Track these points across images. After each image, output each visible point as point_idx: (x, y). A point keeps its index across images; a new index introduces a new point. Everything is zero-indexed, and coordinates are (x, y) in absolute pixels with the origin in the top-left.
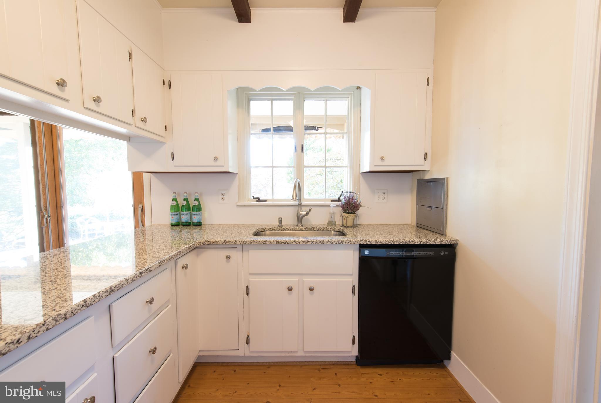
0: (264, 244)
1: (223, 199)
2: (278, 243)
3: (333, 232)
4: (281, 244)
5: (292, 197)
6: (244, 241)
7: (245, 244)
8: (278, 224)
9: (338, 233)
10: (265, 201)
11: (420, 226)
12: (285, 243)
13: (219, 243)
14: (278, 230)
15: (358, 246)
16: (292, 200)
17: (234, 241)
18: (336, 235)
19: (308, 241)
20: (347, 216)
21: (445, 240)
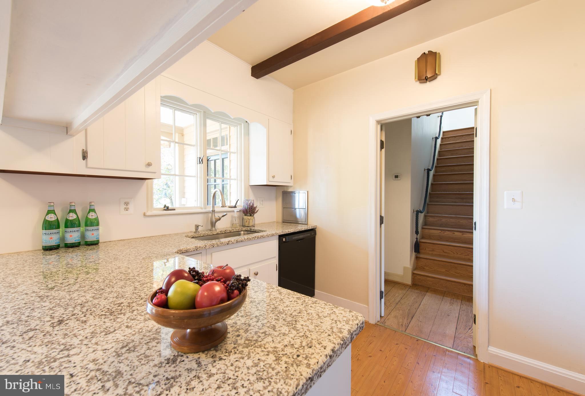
0: (227, 244)
1: (127, 209)
2: (237, 242)
3: (242, 232)
4: (239, 242)
5: (222, 204)
6: (212, 244)
7: (213, 247)
8: (194, 230)
9: (246, 232)
10: (174, 210)
11: (285, 222)
12: (242, 241)
13: (190, 251)
14: (199, 236)
15: (278, 237)
16: (222, 207)
17: (204, 246)
18: (244, 234)
19: (255, 237)
20: (249, 218)
21: (309, 227)
